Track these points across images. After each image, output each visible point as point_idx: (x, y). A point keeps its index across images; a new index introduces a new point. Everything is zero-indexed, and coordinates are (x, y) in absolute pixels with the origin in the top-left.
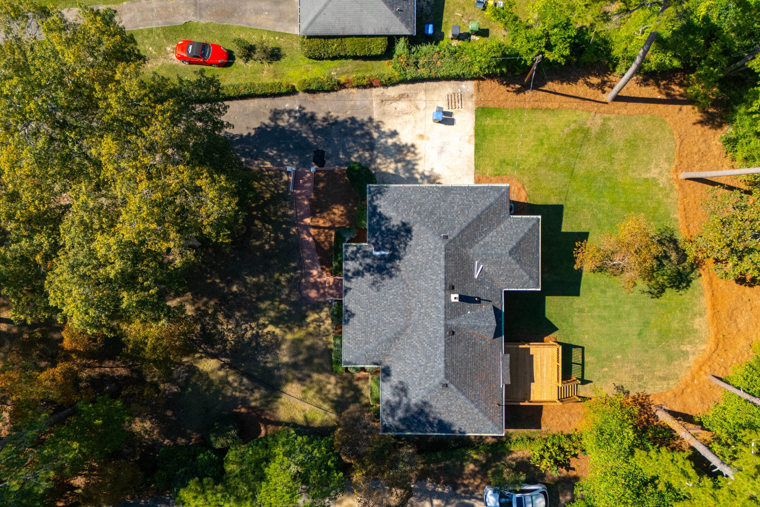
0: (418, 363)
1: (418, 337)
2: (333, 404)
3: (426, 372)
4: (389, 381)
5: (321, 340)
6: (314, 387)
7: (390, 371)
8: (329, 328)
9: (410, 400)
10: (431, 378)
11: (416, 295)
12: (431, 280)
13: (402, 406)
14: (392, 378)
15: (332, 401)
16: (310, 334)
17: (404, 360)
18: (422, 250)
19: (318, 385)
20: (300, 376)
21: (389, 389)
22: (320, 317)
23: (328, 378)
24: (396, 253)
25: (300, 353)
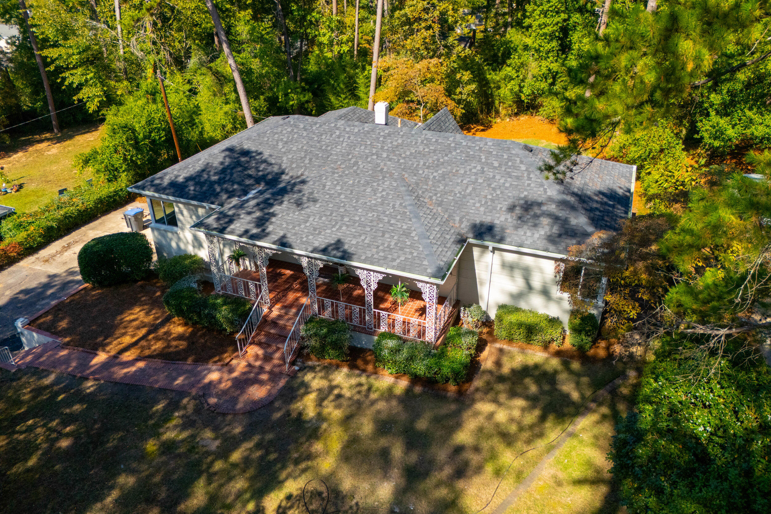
0: (476, 174)
1: (428, 168)
2: (551, 417)
3: (496, 164)
4: (503, 229)
5: (373, 403)
6: (492, 449)
7: (482, 225)
8: (354, 381)
9: (551, 200)
10: (509, 159)
11: (354, 160)
12: (339, 137)
13: (561, 214)
14: (497, 222)
15: (543, 418)
16: (347, 420)
17: (464, 197)
18: (286, 143)
19: (489, 437)
20: (447, 471)
21: (521, 232)
22: (320, 390)
23: (477, 414)
24: (270, 177)
25: (385, 454)
